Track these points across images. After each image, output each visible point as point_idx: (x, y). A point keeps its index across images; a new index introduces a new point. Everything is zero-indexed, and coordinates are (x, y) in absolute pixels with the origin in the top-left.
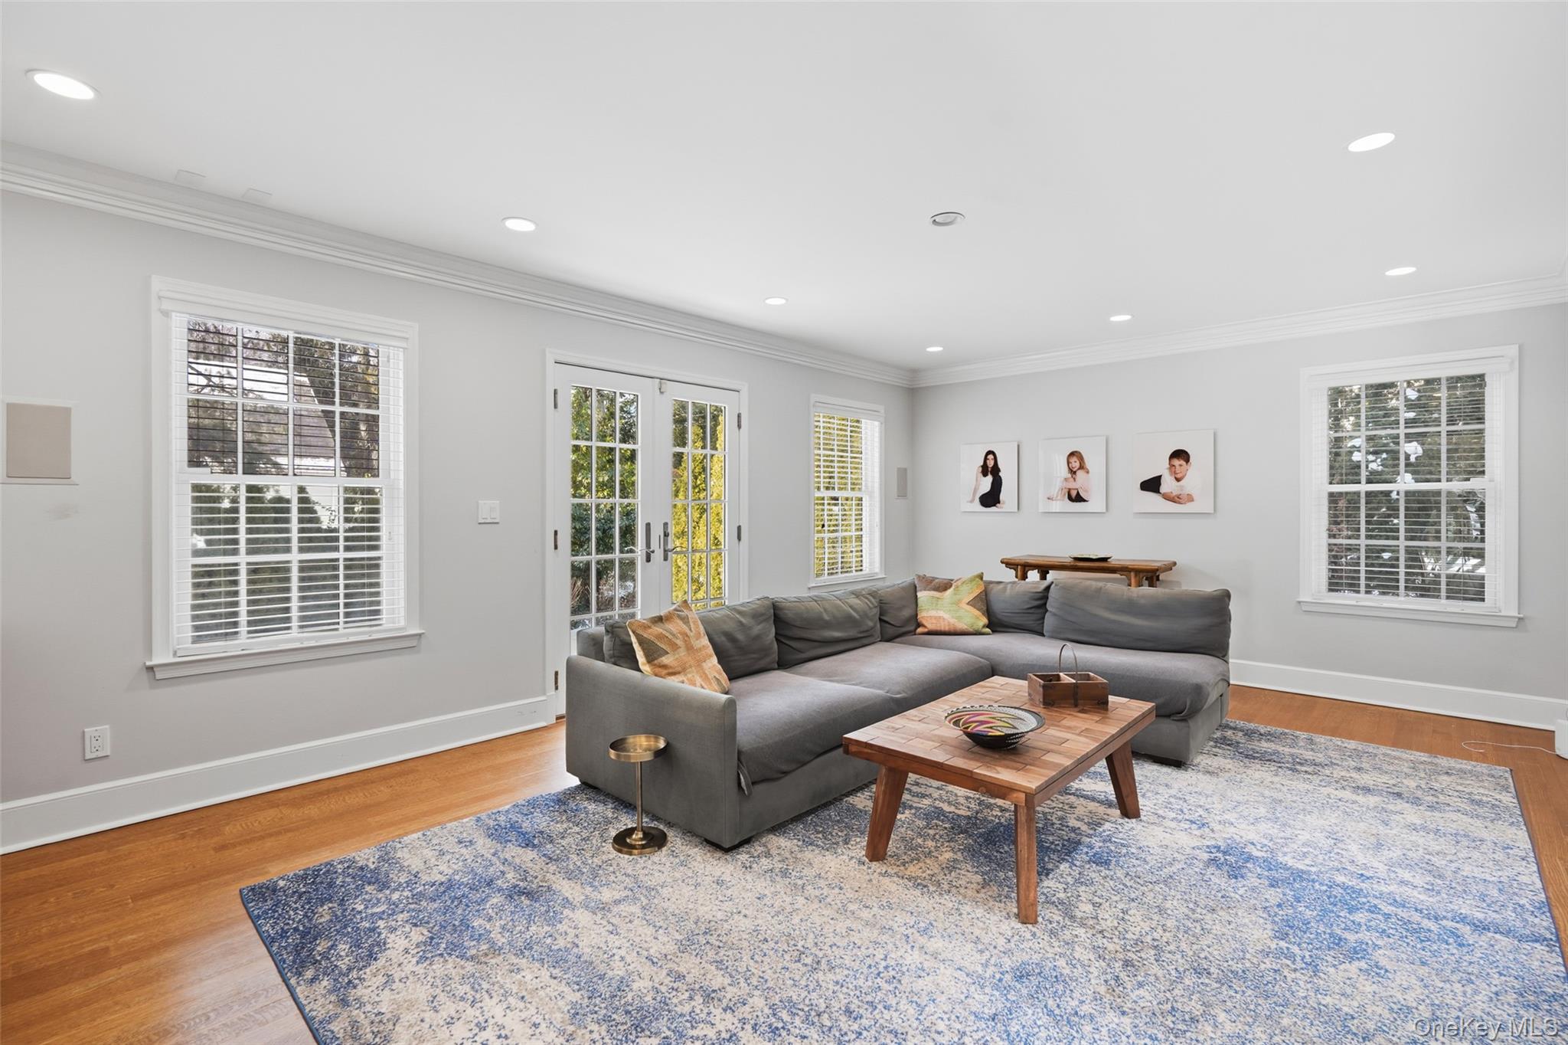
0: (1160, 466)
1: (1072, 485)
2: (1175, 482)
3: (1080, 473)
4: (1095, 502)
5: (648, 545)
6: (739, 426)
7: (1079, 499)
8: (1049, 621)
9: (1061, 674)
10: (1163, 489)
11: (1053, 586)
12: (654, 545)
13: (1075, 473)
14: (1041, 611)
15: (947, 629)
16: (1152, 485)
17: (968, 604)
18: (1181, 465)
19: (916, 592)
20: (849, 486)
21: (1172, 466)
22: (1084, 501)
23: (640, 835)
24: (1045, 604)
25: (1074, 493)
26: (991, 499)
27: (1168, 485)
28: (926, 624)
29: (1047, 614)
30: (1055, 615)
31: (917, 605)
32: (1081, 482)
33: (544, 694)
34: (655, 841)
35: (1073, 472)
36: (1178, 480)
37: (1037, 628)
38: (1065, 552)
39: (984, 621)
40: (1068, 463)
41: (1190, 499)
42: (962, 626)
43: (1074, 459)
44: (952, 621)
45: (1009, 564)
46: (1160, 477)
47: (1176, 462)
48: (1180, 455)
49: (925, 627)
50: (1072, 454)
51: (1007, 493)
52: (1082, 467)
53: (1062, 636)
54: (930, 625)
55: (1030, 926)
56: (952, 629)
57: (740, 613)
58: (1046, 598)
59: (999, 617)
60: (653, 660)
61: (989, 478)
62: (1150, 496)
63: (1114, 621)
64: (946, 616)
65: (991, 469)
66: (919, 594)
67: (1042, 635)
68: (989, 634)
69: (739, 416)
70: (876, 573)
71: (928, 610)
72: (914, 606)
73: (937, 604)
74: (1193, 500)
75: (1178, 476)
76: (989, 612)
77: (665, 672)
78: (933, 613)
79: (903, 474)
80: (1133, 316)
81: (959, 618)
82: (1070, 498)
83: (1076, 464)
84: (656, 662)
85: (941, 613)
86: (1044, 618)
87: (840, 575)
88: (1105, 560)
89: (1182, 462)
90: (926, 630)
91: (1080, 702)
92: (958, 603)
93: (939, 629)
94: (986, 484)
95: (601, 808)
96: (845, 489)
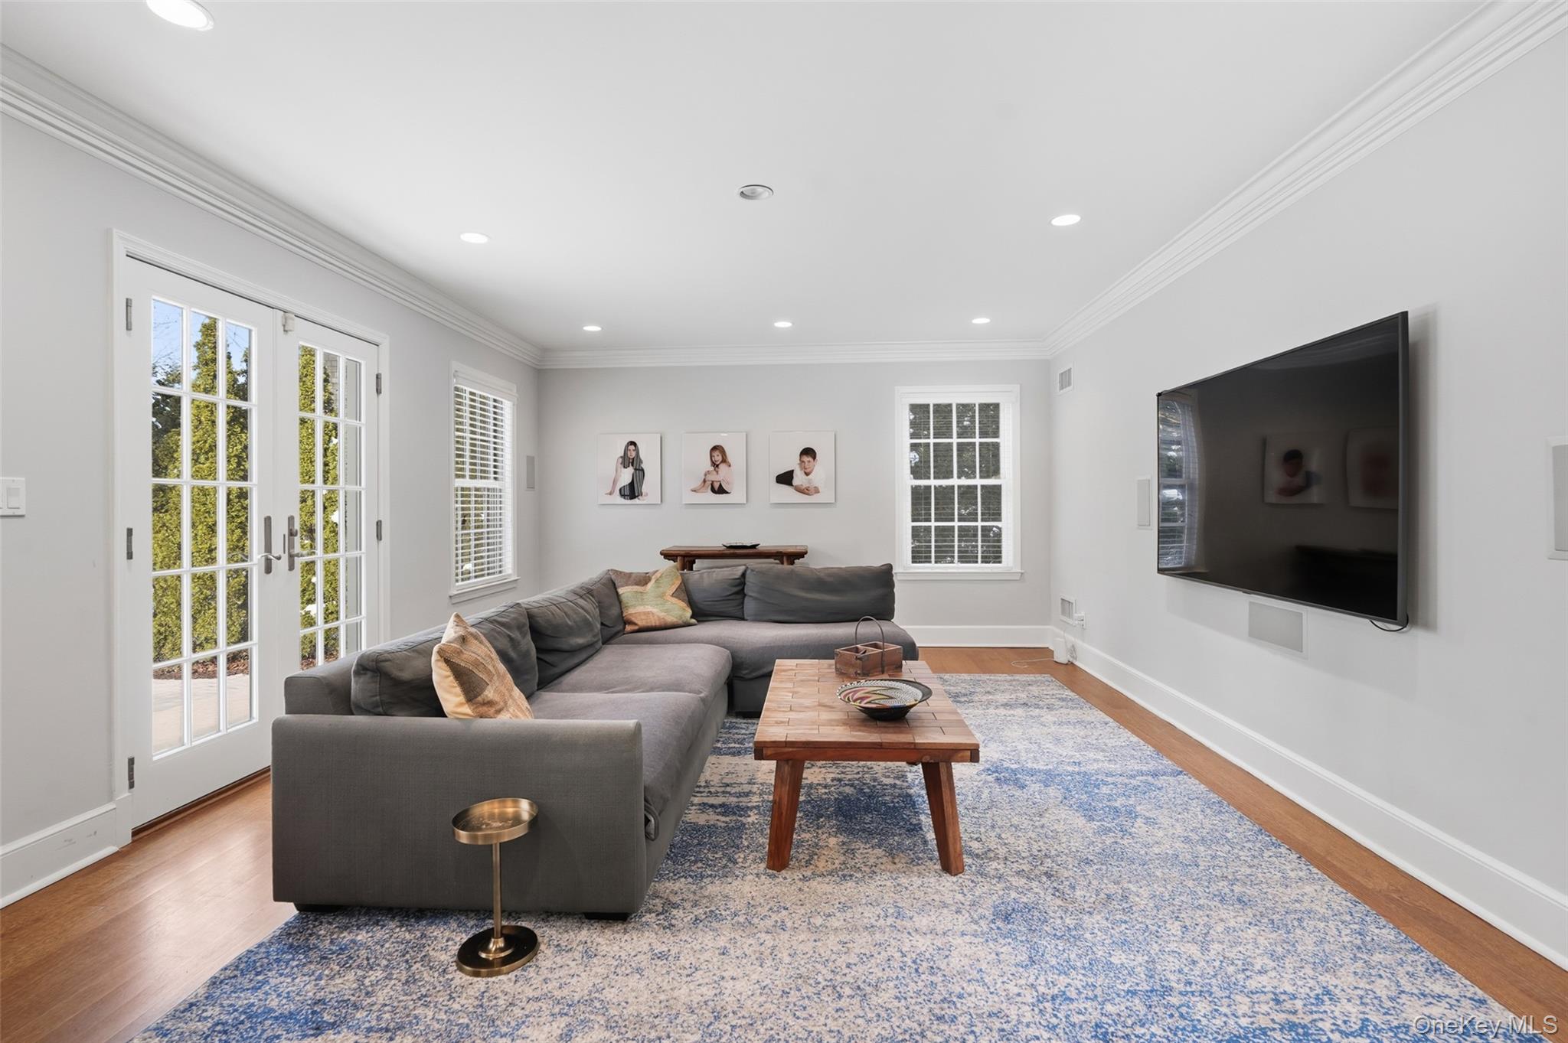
0: (791, 462)
1: (713, 477)
2: (804, 476)
3: (722, 467)
4: (736, 495)
5: (268, 548)
6: (379, 391)
7: (721, 491)
8: (750, 606)
9: (859, 646)
10: (795, 482)
11: (748, 572)
12: (278, 548)
13: (717, 466)
14: (739, 597)
15: (658, 624)
16: (785, 479)
17: (672, 596)
18: (809, 462)
19: (616, 589)
20: (468, 473)
21: (802, 462)
22: (727, 493)
23: (501, 943)
24: (743, 589)
25: (716, 486)
26: (632, 492)
27: (799, 479)
28: (636, 621)
29: (746, 599)
30: (755, 599)
31: (620, 602)
32: (723, 475)
33: (111, 799)
34: (522, 946)
35: (715, 465)
36: (807, 474)
37: (739, 614)
38: (716, 541)
39: (689, 613)
40: (711, 457)
41: (817, 491)
42: (671, 619)
43: (716, 453)
44: (662, 615)
45: (668, 555)
46: (792, 472)
47: (806, 459)
48: (808, 452)
49: (635, 624)
50: (715, 448)
51: (650, 485)
52: (724, 461)
53: (765, 618)
54: (641, 622)
55: (961, 875)
56: (663, 624)
57: (502, 624)
58: (743, 584)
59: (701, 606)
60: (476, 697)
61: (630, 470)
62: (784, 489)
63: (807, 599)
64: (655, 610)
65: (631, 459)
66: (621, 591)
67: (742, 619)
68: (695, 625)
69: (378, 377)
70: (510, 575)
71: (634, 606)
72: (617, 603)
73: (643, 599)
74: (819, 492)
75: (807, 471)
76: (691, 603)
77: (492, 711)
78: (641, 609)
79: (531, 461)
80: (793, 324)
81: (667, 611)
82: (713, 490)
83: (718, 458)
84: (479, 699)
85: (649, 608)
86: (743, 603)
87: (473, 580)
88: (754, 547)
89: (810, 459)
90: (636, 628)
91: (886, 668)
92: (662, 596)
93: (649, 624)
94: (626, 476)
95: (380, 933)
96: (463, 476)
